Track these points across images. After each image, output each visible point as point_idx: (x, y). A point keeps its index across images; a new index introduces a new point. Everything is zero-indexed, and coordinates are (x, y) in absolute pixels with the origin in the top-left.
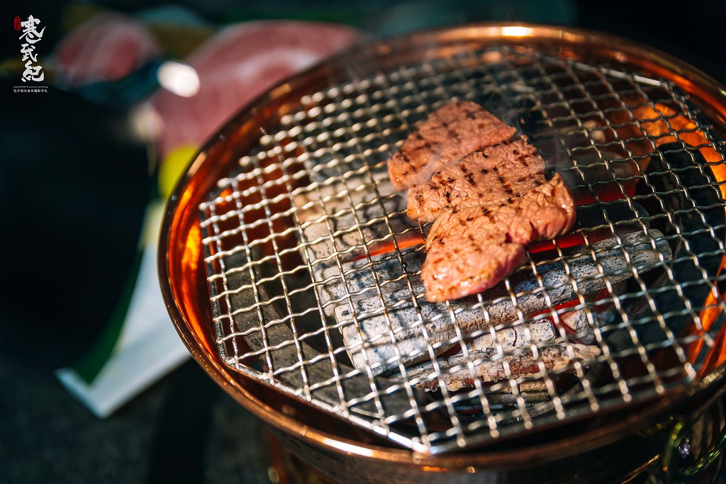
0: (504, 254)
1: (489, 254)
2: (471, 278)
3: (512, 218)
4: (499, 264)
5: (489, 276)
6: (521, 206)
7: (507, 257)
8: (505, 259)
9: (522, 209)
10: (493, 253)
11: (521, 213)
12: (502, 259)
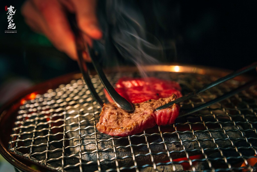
0: (141, 120)
1: (134, 120)
2: (122, 128)
3: (148, 106)
4: (137, 124)
5: (131, 129)
6: (154, 103)
7: (142, 121)
8: (140, 123)
9: (154, 104)
10: (136, 119)
11: (153, 106)
12: (139, 122)
